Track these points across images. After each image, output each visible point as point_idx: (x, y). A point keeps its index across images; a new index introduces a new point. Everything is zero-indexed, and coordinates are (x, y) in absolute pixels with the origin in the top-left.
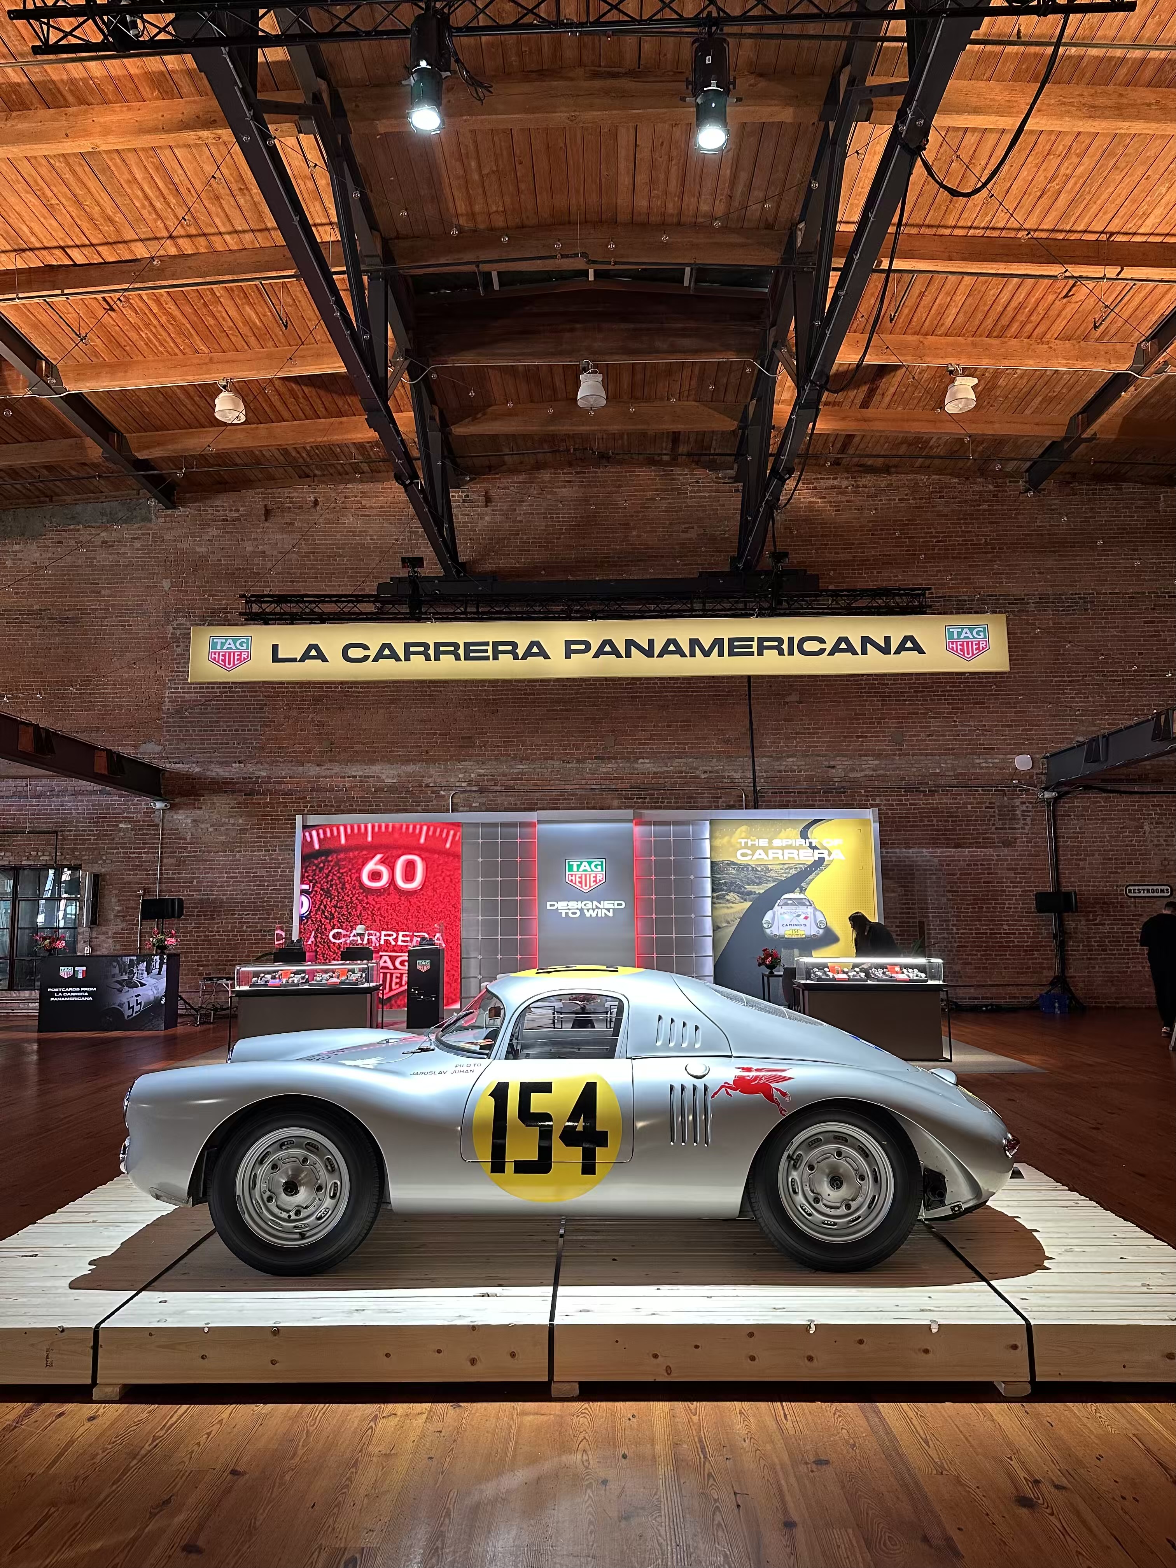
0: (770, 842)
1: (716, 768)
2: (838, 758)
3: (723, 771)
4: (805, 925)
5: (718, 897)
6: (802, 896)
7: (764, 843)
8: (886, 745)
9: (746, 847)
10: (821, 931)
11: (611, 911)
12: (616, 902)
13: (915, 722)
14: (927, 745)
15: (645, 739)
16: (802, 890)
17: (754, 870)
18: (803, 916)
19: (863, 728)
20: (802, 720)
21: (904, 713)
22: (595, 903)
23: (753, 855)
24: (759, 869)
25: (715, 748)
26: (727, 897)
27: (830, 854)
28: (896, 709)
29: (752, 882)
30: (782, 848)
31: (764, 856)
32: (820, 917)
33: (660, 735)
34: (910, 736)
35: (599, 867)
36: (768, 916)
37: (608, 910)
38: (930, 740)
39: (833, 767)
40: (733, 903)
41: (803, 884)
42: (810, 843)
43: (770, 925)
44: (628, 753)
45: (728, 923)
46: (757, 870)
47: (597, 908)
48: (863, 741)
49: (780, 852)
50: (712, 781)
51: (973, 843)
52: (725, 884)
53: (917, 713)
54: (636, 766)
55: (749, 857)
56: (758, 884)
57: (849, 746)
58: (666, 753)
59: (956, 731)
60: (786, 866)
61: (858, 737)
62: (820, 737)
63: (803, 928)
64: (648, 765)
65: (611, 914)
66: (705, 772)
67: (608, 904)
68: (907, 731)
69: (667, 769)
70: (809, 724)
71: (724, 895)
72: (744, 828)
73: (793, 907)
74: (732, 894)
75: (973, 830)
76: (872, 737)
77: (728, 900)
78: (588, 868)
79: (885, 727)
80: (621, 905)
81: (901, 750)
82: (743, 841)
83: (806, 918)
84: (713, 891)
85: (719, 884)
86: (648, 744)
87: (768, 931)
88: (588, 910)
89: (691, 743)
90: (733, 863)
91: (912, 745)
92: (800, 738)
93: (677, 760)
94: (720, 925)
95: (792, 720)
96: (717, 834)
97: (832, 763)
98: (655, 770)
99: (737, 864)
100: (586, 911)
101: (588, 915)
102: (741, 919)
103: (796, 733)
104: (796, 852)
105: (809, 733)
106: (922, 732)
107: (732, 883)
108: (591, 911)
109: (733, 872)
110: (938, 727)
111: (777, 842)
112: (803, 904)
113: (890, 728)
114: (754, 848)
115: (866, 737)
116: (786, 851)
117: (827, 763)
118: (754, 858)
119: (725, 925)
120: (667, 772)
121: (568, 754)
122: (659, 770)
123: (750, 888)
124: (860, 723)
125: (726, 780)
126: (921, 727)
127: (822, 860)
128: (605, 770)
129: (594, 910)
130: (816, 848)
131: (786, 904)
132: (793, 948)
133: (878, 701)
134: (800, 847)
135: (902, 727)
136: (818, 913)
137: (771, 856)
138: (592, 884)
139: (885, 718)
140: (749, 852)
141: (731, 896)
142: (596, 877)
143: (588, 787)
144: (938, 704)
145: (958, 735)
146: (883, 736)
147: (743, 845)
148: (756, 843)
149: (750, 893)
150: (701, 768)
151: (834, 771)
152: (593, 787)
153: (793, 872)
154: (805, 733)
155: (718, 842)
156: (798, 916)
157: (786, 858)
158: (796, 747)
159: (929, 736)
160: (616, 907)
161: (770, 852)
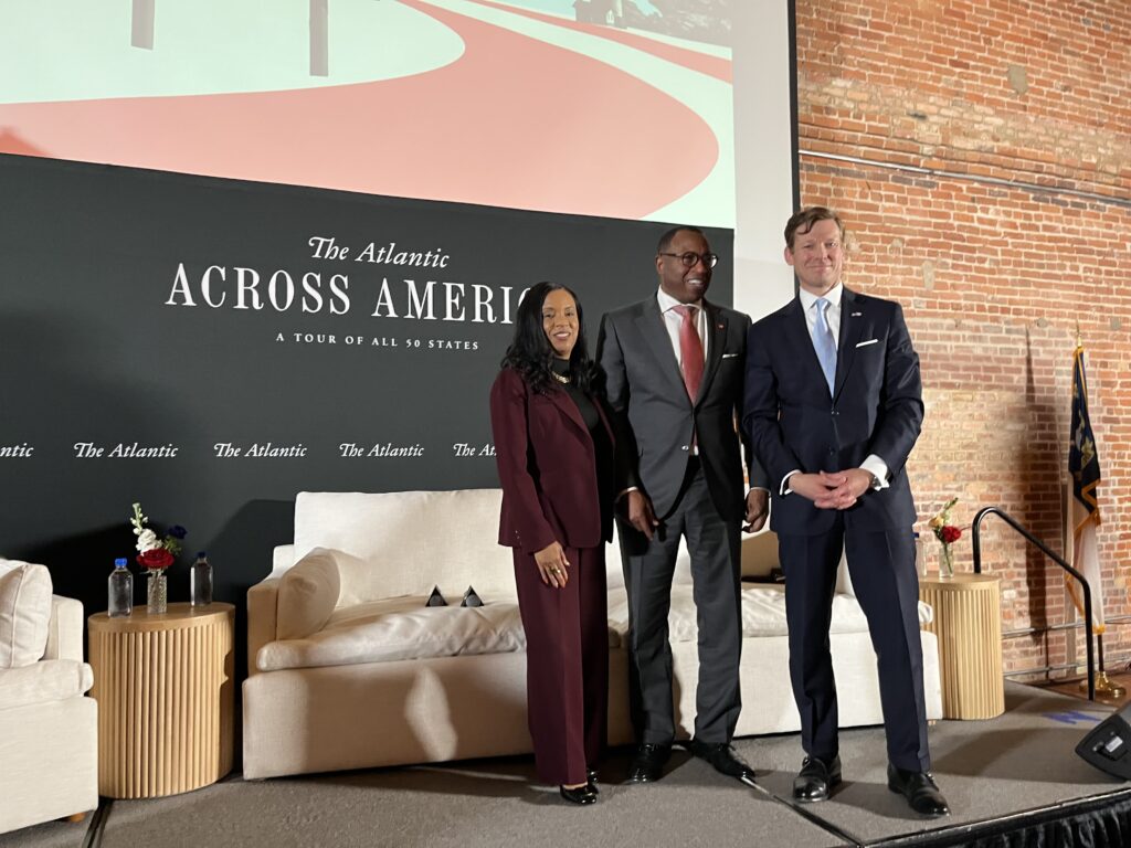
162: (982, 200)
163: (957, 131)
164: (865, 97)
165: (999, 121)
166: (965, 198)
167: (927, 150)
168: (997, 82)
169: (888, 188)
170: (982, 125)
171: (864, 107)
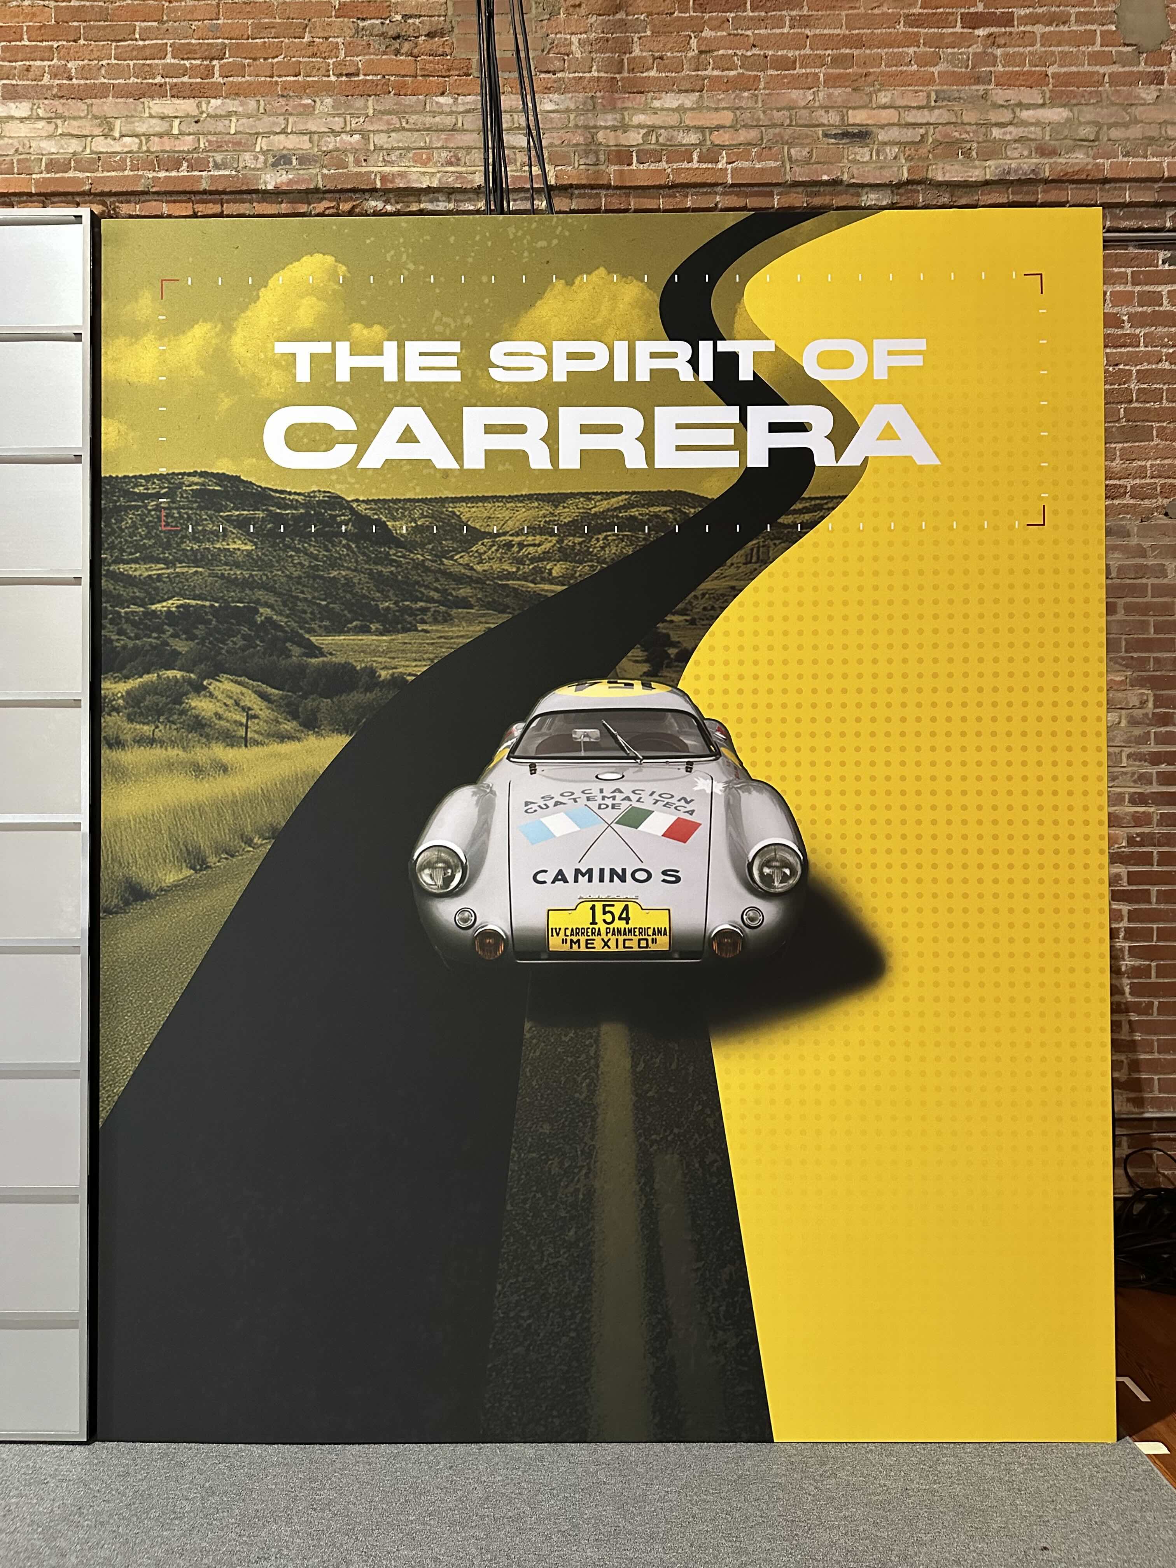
0: (478, 360)
4: (672, 877)
5: (137, 706)
6: (659, 697)
7: (430, 362)
9: (321, 393)
10: (774, 910)
16: (668, 663)
17: (371, 534)
18: (662, 820)
23: (363, 440)
24: (401, 528)
26: (201, 705)
27: (840, 436)
29: (359, 615)
30: (549, 396)
31: (431, 448)
32: (766, 828)
36: (450, 824)
41: (674, 625)
42: (725, 361)
45: (198, 861)
46: (387, 537)
49: (534, 418)
52: (184, 620)
55: (342, 454)
56: (394, 624)
60: (567, 513)
61: (970, 22)
63: (654, 891)
71: (174, 693)
73: (608, 770)
74: (222, 685)
77: (197, 725)
82: (304, 351)
83: (681, 832)
84: (113, 663)
85: (147, 625)
87: (447, 910)
90: (235, 491)
92: (719, 23)
94: (144, 878)
97: (858, 117)
99: (260, 497)
102: (282, 834)
104: (630, 416)
107: (225, 614)
109: (240, 545)
111: (519, 359)
112: (665, 748)
114: (372, 396)
116: (572, 416)
118: (372, 460)
119: (171, 877)
123: (344, 647)
127: (795, 464)
130: (759, 394)
131: (559, 749)
132: (588, 1019)
134: (654, 393)
136: (756, 804)
137: (478, 443)
140: (338, 419)
141: (226, 698)
147: (303, 374)
148: (385, 361)
149: (343, 679)
153: (612, 547)
156: (635, 819)
157: (570, 460)
161: (475, 416)
163: (948, 149)
167: (875, 196)
170: (1010, 128)
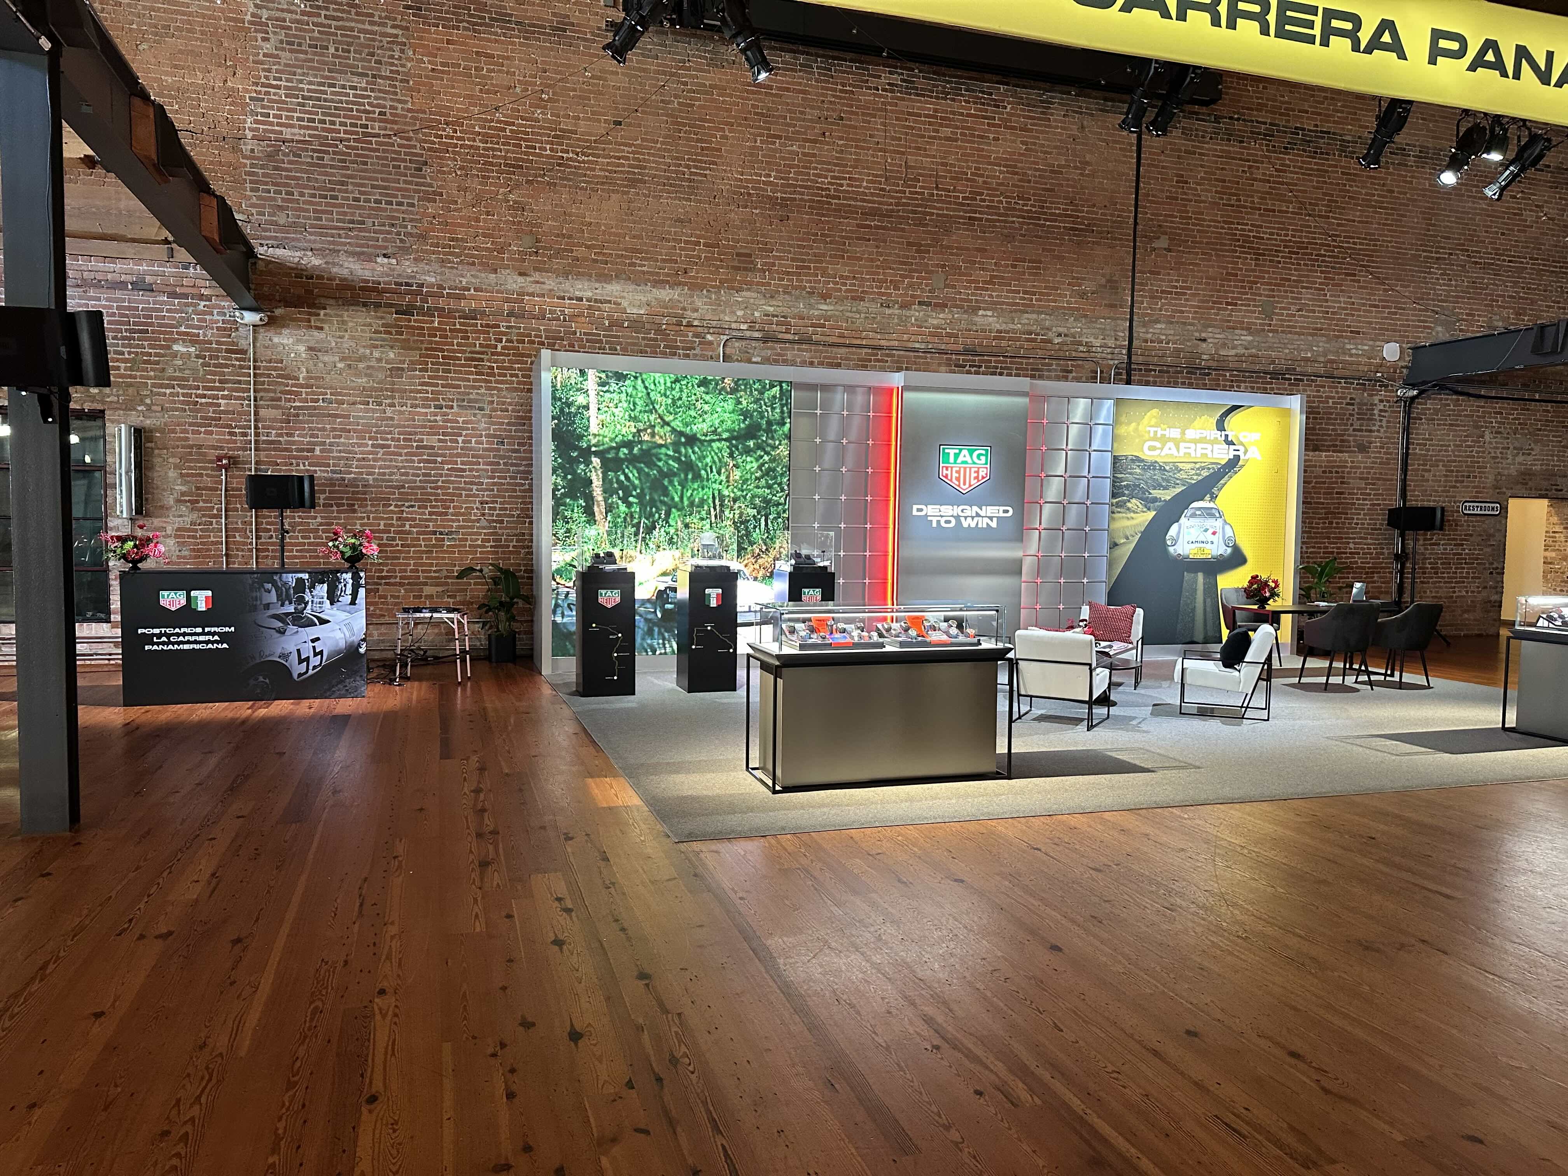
0: (1183, 433)
1: (1073, 330)
2: (1210, 330)
3: (1081, 334)
4: (1212, 543)
5: (1118, 505)
6: (1212, 505)
7: (1175, 433)
8: (1256, 318)
9: (1155, 439)
10: (1229, 550)
11: (995, 520)
12: (1002, 508)
13: (1286, 292)
14: (1297, 322)
15: (985, 282)
16: (1213, 498)
17: (1162, 469)
18: (1211, 531)
19: (1233, 292)
20: (1169, 274)
21: (1276, 279)
22: (975, 508)
23: (1162, 449)
24: (1167, 468)
25: (1068, 302)
26: (1129, 505)
27: (1245, 453)
28: (1268, 272)
29: (1159, 486)
30: (1195, 442)
31: (1174, 451)
32: (1229, 533)
33: (1003, 278)
34: (1281, 309)
35: (983, 458)
36: (1173, 530)
37: (991, 518)
38: (1300, 316)
39: (1204, 340)
40: (1134, 512)
41: (1215, 490)
42: (1227, 436)
43: (1175, 542)
44: (961, 300)
45: (1127, 538)
46: (1165, 470)
47: (978, 515)
48: (1232, 310)
49: (1193, 446)
50: (1066, 348)
51: (1330, 446)
52: (1127, 487)
53: (1289, 280)
54: (976, 319)
55: (1157, 452)
56: (1165, 488)
57: (1217, 315)
58: (1008, 304)
59: (1326, 307)
60: (1198, 466)
61: (1228, 304)
62: (1187, 300)
63: (1209, 546)
64: (991, 319)
65: (994, 524)
66: (1060, 335)
67: (991, 510)
68: (1278, 302)
69: (1011, 326)
70: (1177, 281)
71: (1125, 502)
72: (1155, 412)
73: (1201, 520)
74: (1134, 501)
75: (1333, 430)
76: (1242, 305)
77: (1128, 509)
78: (968, 459)
79: (1256, 295)
80: (1007, 511)
81: (1270, 325)
82: (1152, 430)
83: (1214, 533)
84: (1114, 495)
85: (1120, 487)
86: (987, 289)
87: (1171, 549)
88: (966, 518)
89: (1041, 294)
90: (1138, 459)
91: (1281, 320)
92: (1166, 298)
93: (1026, 315)
94: (1117, 541)
95: (1159, 273)
96: (1123, 419)
97: (1204, 335)
98: (998, 326)
99: (1143, 461)
100: (962, 519)
101: (965, 525)
102: (1142, 533)
103: (1163, 292)
104: (1209, 447)
105: (1176, 293)
106: (1292, 304)
107: (1135, 485)
108: (969, 519)
109: (1138, 471)
110: (1309, 299)
111: (1190, 434)
112: (1212, 515)
113: (1260, 295)
114: (1164, 440)
115: (1236, 304)
116: (1199, 446)
117: (1197, 334)
118: (1163, 454)
119: (1122, 541)
120: (1014, 331)
121: (883, 294)
122: (1003, 327)
123: (1156, 493)
124: (1230, 286)
125: (1081, 348)
126: (1293, 298)
127: (1237, 458)
128: (935, 322)
129: (973, 518)
130: (1232, 443)
131: (1193, 515)
132: (1196, 572)
133: (1251, 259)
134: (1214, 442)
135: (1274, 296)
136: (1227, 528)
137: (1182, 450)
138: (973, 482)
139: (1256, 283)
140: (1158, 444)
141: (1134, 503)
142: (977, 472)
143: (910, 345)
144: (1311, 271)
145: (1327, 313)
146: (1254, 306)
147: (1152, 435)
148: (1167, 433)
149: (1155, 500)
150: (1054, 329)
151: (1204, 345)
152: (917, 345)
153: (1205, 473)
154: (1171, 293)
155: (1122, 430)
156: (1206, 530)
157: (1199, 455)
158: (1161, 310)
159: (1299, 310)
160: (1002, 514)
161: (1182, 445)
162: (1237, 381)
163: (1224, 345)
164: (1172, 332)
165: (1250, 338)
166: (1228, 380)
167: (1205, 357)
168: (1255, 312)
169: (1183, 378)
170: (1239, 341)
171: (1170, 337)
